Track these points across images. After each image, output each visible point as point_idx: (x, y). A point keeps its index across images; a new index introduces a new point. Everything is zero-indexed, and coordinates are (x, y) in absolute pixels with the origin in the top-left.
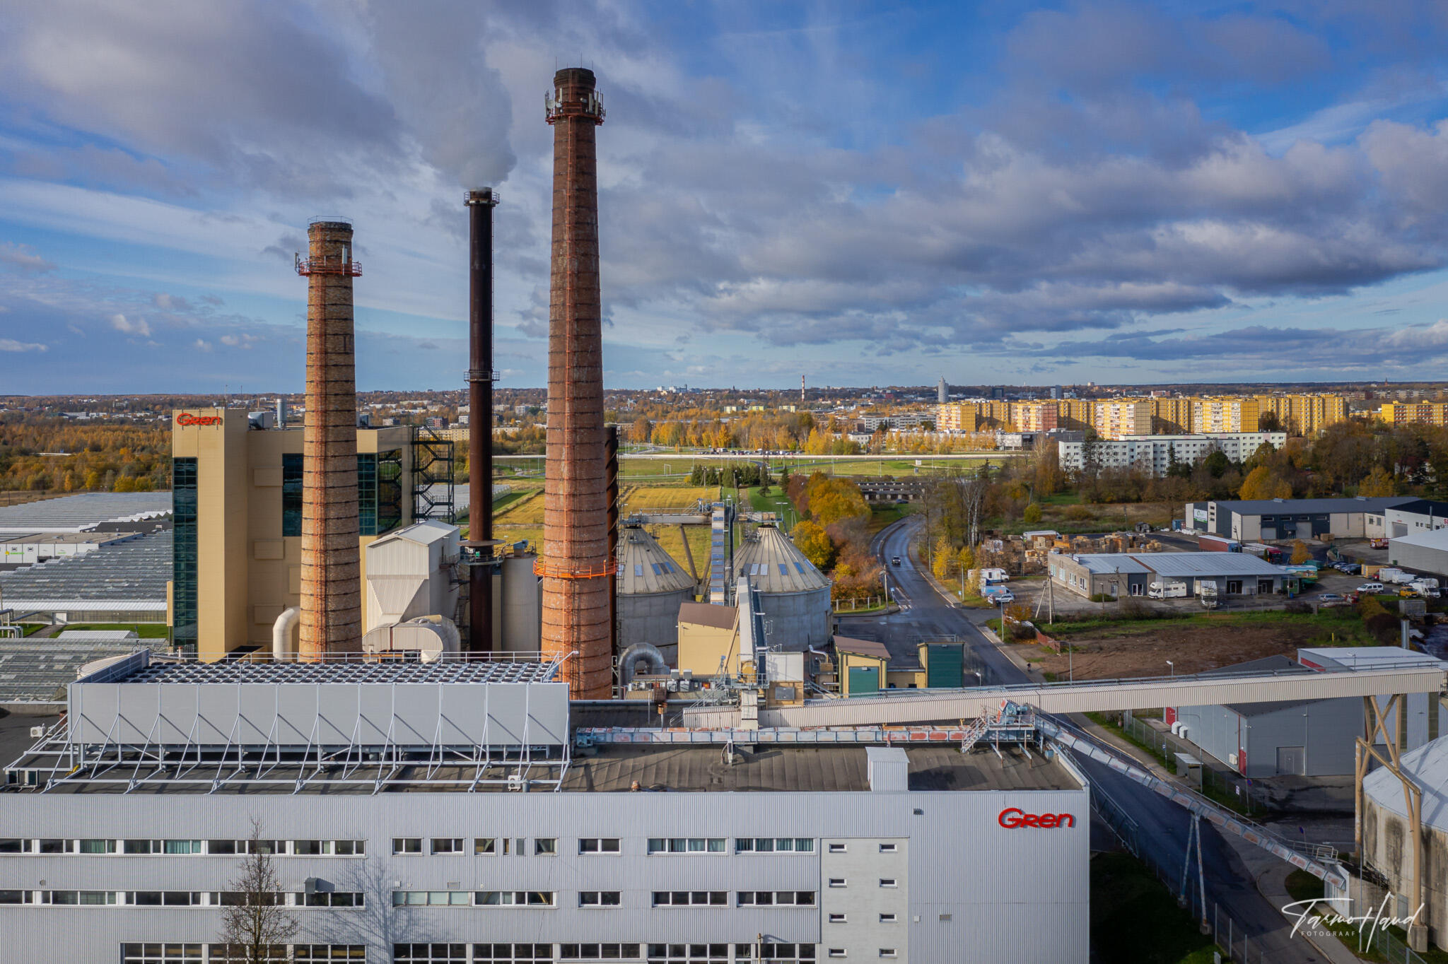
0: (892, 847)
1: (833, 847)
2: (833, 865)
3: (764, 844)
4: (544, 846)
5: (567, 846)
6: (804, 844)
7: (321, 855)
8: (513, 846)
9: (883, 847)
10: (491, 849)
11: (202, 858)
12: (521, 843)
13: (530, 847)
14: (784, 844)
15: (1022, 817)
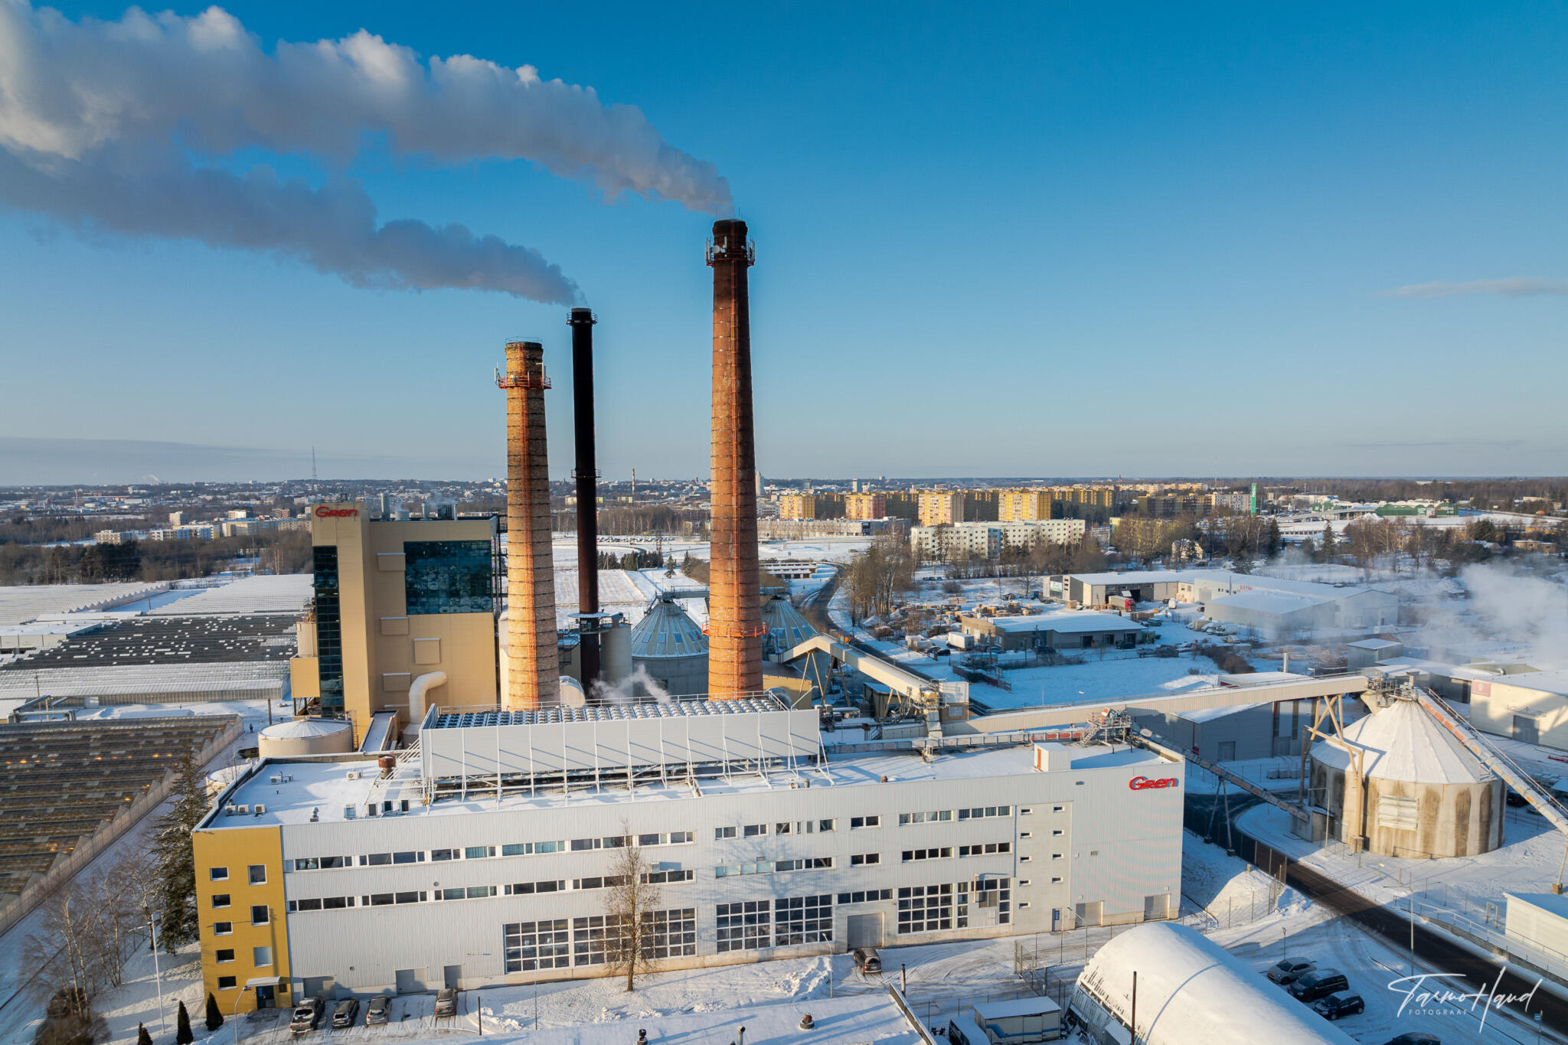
0: (1061, 808)
1: (1023, 811)
2: (1024, 823)
3: (978, 813)
4: (826, 825)
5: (842, 824)
6: (1005, 811)
7: (660, 845)
8: (804, 827)
9: (1056, 809)
10: (787, 830)
11: (567, 854)
12: (810, 825)
13: (816, 826)
14: (991, 811)
15: (1144, 782)
